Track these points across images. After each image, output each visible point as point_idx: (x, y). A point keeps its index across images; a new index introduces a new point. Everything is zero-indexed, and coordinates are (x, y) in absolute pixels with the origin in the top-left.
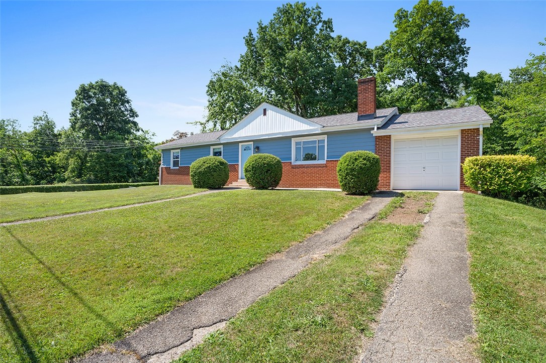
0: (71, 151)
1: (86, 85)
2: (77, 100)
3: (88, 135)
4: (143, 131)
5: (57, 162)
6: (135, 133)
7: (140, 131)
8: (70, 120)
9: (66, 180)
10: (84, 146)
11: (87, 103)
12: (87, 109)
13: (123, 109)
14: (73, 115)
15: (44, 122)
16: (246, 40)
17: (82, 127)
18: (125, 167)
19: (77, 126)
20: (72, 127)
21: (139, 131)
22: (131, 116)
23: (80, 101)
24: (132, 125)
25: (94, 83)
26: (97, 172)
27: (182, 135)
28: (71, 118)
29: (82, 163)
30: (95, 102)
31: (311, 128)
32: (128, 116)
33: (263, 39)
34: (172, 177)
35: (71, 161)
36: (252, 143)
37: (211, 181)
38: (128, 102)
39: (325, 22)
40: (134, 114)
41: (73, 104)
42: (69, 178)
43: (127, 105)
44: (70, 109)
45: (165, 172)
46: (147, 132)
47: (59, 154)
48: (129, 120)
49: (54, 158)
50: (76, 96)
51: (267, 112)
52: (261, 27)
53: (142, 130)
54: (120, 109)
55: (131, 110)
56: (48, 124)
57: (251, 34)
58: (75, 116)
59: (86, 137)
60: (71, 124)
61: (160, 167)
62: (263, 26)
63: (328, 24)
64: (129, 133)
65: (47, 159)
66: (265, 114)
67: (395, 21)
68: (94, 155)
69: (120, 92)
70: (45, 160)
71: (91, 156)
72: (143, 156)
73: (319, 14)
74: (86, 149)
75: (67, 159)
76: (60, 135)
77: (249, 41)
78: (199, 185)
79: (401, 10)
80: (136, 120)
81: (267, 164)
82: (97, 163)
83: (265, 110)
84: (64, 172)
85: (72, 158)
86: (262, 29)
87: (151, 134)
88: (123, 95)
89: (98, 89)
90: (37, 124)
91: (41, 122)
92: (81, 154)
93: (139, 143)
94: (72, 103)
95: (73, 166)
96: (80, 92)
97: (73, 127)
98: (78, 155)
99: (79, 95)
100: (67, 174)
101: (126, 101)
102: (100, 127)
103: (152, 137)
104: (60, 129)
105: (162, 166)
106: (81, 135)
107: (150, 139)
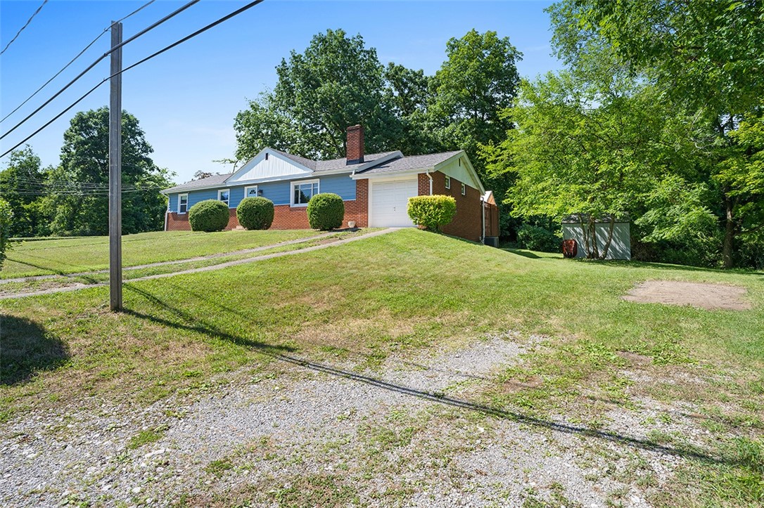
0: (60, 196)
1: (85, 113)
2: (72, 131)
3: (84, 176)
4: (159, 171)
5: (41, 209)
6: (149, 172)
7: (155, 169)
8: (61, 156)
9: (52, 233)
10: (78, 190)
11: (85, 136)
12: (84, 143)
13: (133, 143)
14: (66, 150)
15: (25, 158)
16: (278, 70)
17: (77, 165)
18: (133, 216)
19: (70, 164)
20: (63, 165)
21: (153, 170)
22: (143, 152)
23: (76, 132)
24: (145, 163)
25: (95, 111)
26: (94, 222)
27: (205, 176)
28: (62, 154)
29: (75, 211)
30: (96, 133)
31: (305, 172)
32: (140, 151)
33: (296, 70)
34: (178, 223)
35: (60, 209)
36: (256, 186)
37: (208, 224)
38: (140, 134)
39: (368, 52)
40: (147, 148)
41: (66, 137)
42: (56, 230)
43: (139, 138)
44: (62, 143)
45: (171, 219)
46: (164, 171)
47: (44, 200)
48: (141, 157)
49: (35, 205)
50: (70, 126)
51: (269, 157)
52: (294, 56)
53: (158, 169)
54: (129, 142)
55: (144, 144)
56: (31, 160)
57: (284, 63)
58: (68, 152)
59: (81, 178)
60: (61, 161)
61: (166, 214)
62: (296, 55)
63: (372, 53)
64: (140, 172)
65: (26, 207)
66: (267, 159)
67: (447, 51)
68: (91, 200)
69: (130, 121)
70: (23, 208)
71: (87, 202)
72: (159, 202)
73: (361, 43)
74: (80, 193)
75: (55, 206)
76: (46, 174)
77: (282, 72)
78: (197, 228)
79: (453, 39)
80: (150, 156)
81: (257, 206)
82: (94, 211)
83: (267, 154)
84: (50, 223)
85: (61, 204)
86: (296, 59)
87: (170, 173)
88: (134, 125)
89: (101, 118)
90: (15, 160)
91: (21, 157)
92: (74, 200)
93: (154, 185)
94: (65, 135)
95: (61, 215)
96: (76, 122)
97: (65, 164)
98: (70, 200)
99: (75, 125)
100: (52, 226)
101: (137, 133)
102: (101, 165)
103: (172, 177)
104: (46, 168)
105: (168, 211)
106: (75, 175)
107: (169, 180)
